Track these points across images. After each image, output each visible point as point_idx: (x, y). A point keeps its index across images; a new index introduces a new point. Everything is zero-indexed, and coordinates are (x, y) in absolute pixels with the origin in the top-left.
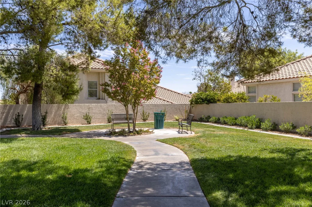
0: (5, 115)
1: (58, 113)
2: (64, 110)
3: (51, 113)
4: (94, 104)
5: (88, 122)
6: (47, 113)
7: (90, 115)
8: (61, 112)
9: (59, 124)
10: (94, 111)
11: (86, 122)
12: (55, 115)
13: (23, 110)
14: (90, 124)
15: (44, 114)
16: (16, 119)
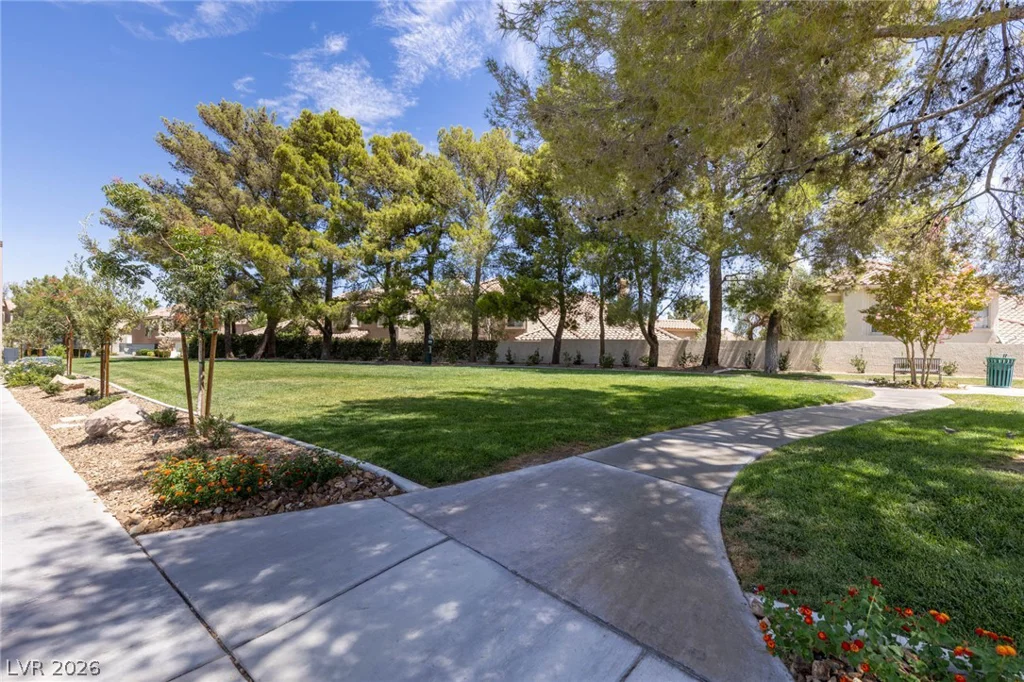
0: (732, 353)
1: (808, 353)
2: (818, 349)
3: (797, 353)
4: (874, 343)
5: (859, 369)
6: (789, 352)
7: (865, 359)
8: (813, 353)
9: (808, 369)
10: (873, 353)
11: (855, 369)
12: (803, 356)
13: (756, 348)
14: (863, 372)
15: (784, 354)
16: (747, 359)
